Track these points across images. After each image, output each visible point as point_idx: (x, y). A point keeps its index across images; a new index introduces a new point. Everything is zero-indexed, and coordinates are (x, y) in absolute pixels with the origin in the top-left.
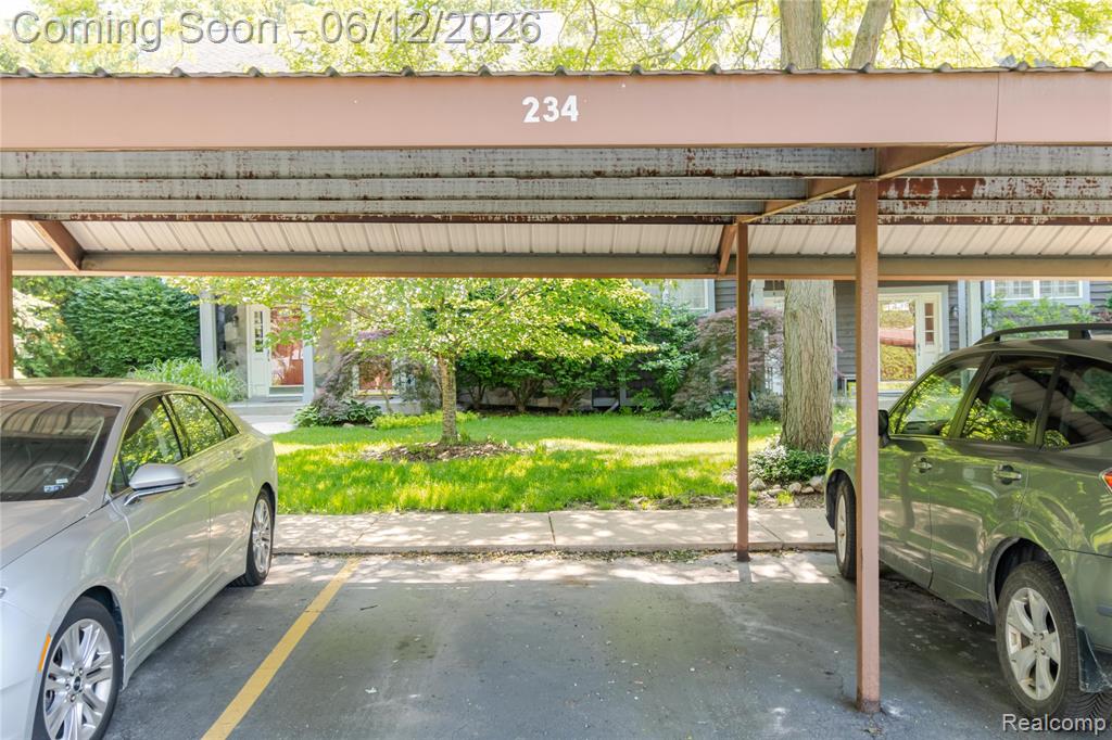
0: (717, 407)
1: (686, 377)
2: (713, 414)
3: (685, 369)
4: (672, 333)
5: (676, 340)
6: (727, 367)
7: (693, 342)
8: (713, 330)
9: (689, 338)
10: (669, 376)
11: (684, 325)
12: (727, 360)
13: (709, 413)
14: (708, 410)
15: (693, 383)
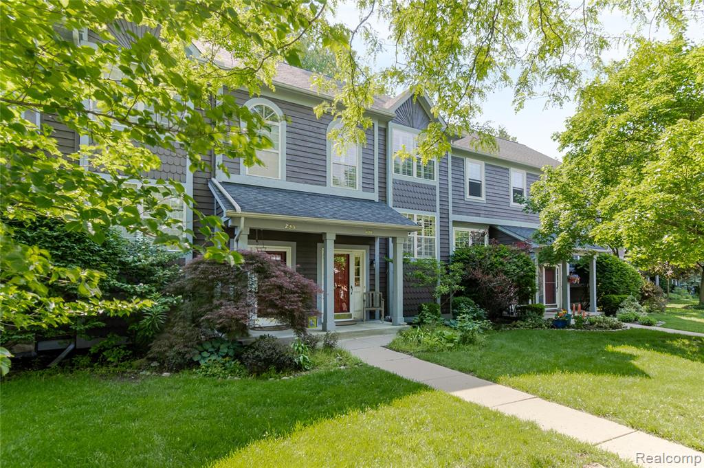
0: (205, 354)
1: (168, 321)
2: (202, 363)
3: (168, 313)
4: (151, 273)
5: (155, 281)
6: (221, 311)
7: (177, 284)
8: (204, 272)
9: (170, 280)
10: (146, 321)
11: (163, 265)
12: (221, 305)
13: (198, 364)
14: (196, 359)
15: (177, 329)
